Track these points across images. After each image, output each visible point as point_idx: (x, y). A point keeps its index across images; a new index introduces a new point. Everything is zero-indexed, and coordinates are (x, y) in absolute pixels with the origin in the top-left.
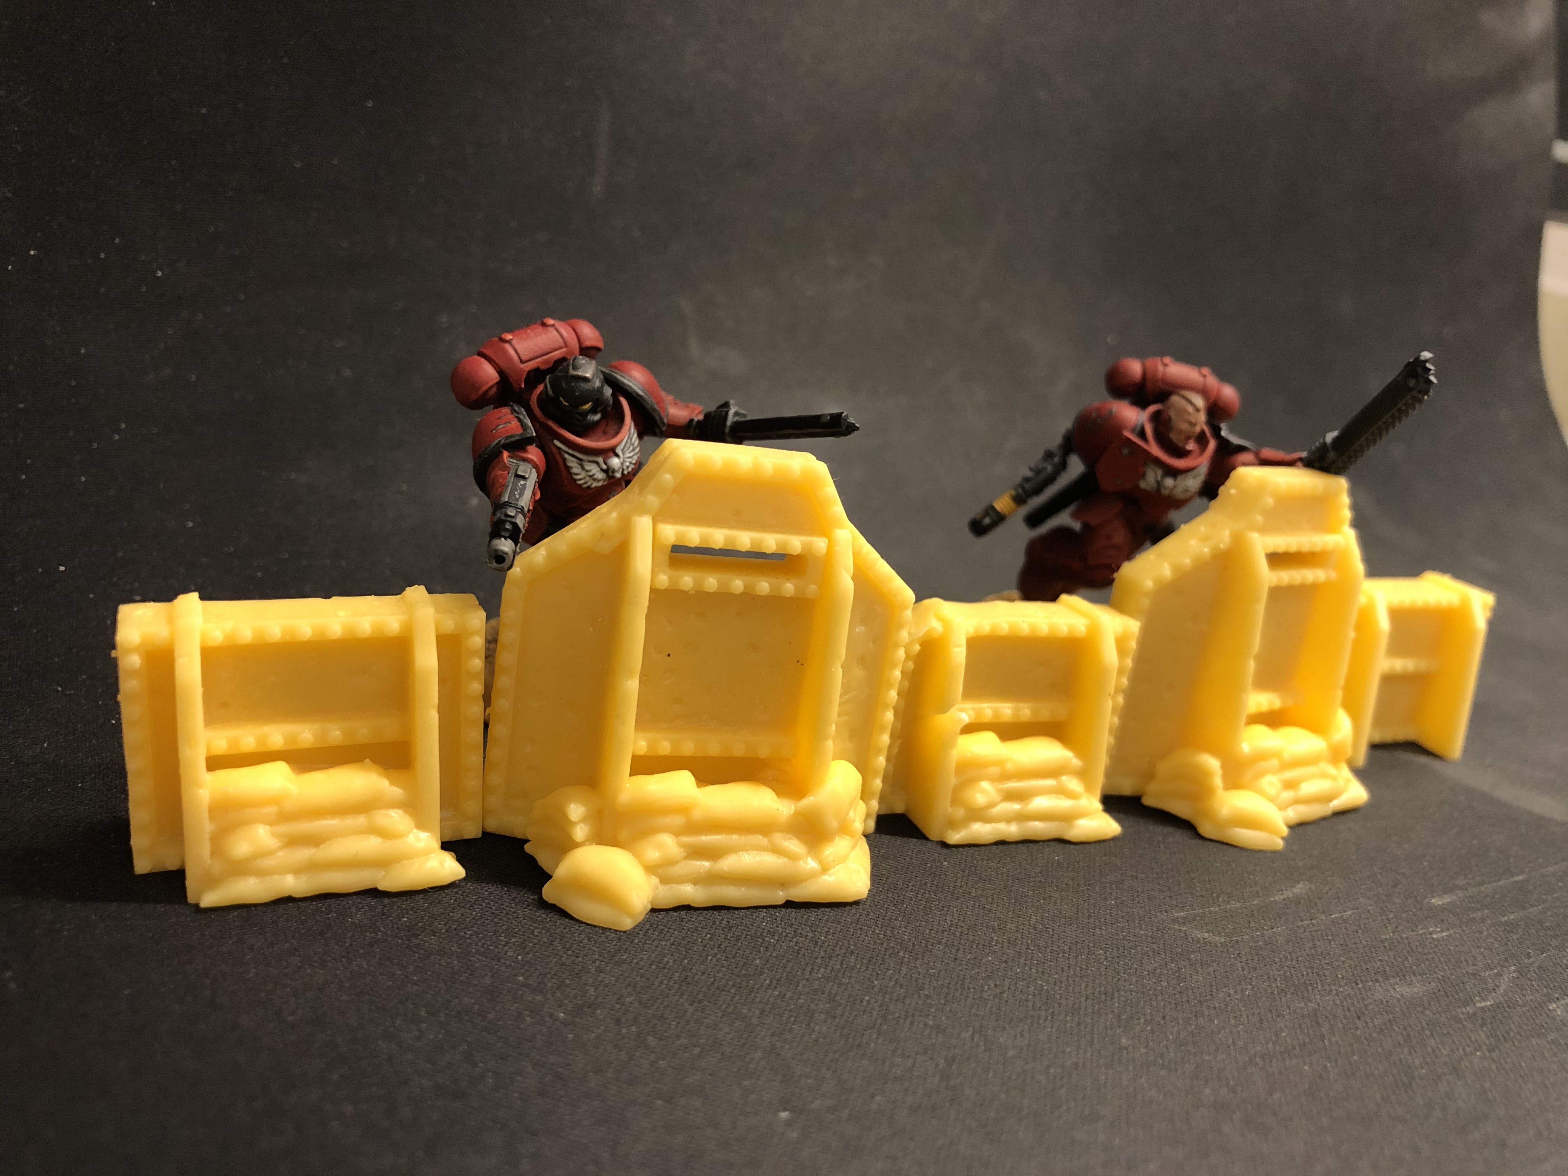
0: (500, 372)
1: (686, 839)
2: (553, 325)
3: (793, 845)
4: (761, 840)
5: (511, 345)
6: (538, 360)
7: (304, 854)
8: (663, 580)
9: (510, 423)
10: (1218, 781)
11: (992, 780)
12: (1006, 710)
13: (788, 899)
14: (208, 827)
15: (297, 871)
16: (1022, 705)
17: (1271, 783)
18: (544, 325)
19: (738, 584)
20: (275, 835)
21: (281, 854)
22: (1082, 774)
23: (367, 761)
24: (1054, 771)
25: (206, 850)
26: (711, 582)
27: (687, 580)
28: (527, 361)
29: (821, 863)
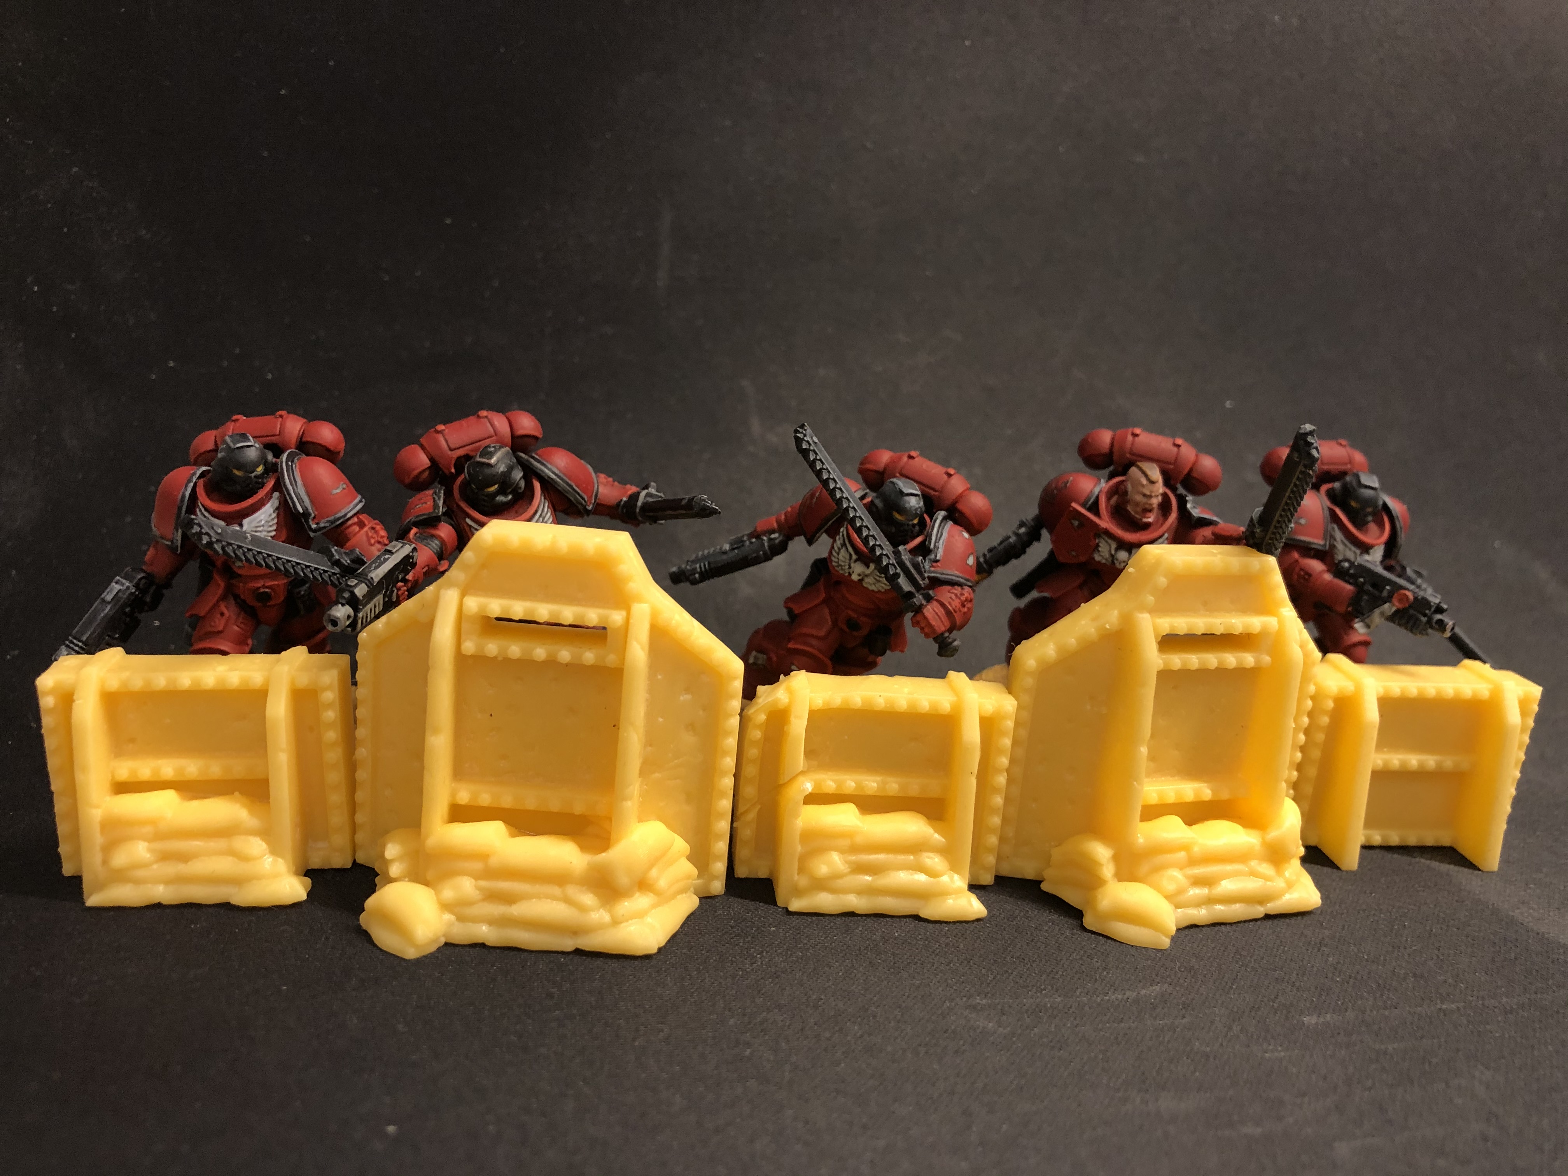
0: (432, 459)
1: (483, 883)
2: (486, 417)
3: (588, 899)
4: (556, 890)
5: (444, 436)
6: (468, 447)
7: (171, 869)
8: (469, 647)
9: (426, 503)
10: (1108, 871)
11: (842, 851)
12: (872, 783)
13: (579, 947)
14: (98, 839)
15: (168, 882)
16: (890, 779)
17: (1174, 878)
18: (479, 417)
19: (540, 652)
20: (150, 850)
21: (155, 866)
22: (947, 852)
23: (237, 793)
24: (915, 847)
25: (98, 858)
26: (515, 649)
27: (492, 648)
28: (455, 449)
29: (612, 916)
